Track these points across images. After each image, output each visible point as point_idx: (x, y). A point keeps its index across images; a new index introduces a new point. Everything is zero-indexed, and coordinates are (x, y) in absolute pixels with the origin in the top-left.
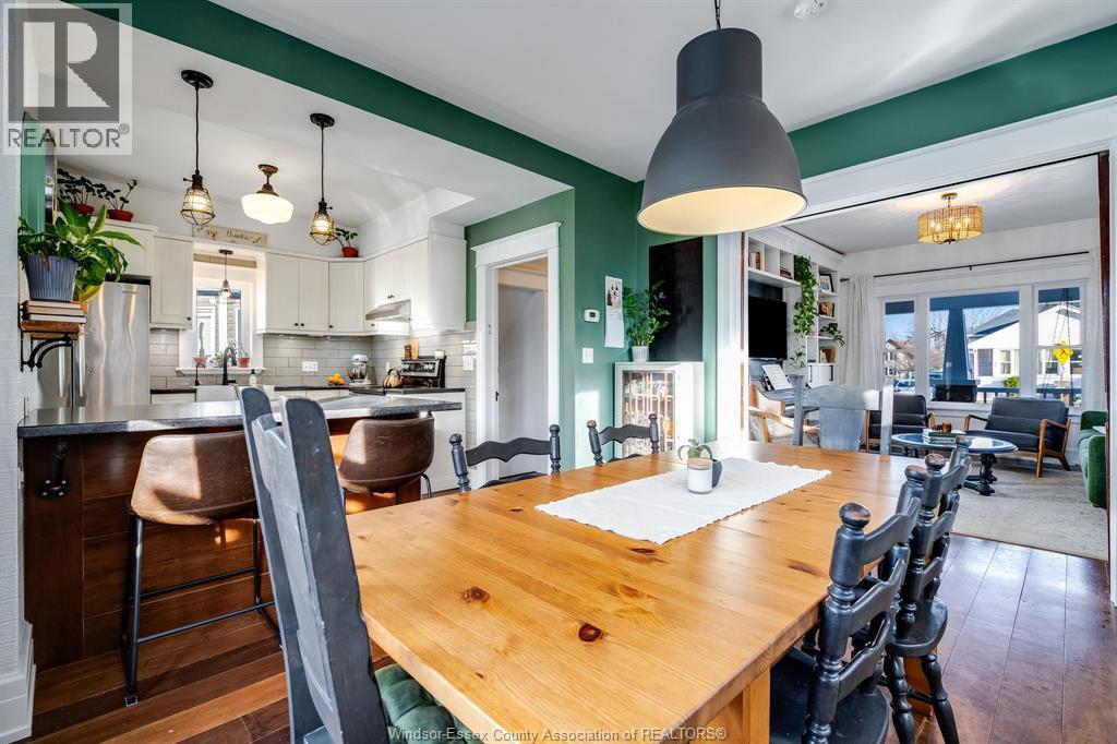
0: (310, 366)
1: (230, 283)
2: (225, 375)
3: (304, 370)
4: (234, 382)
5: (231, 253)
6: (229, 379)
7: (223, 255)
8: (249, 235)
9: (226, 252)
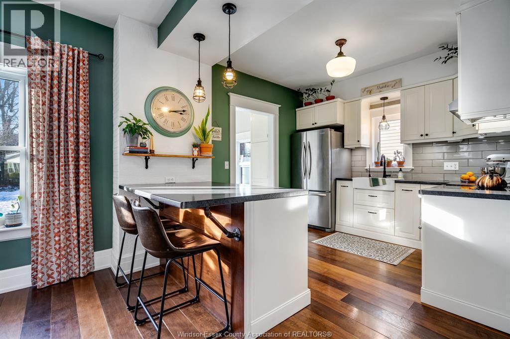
0: (451, 166)
1: (386, 116)
2: (385, 172)
3: (445, 168)
4: (390, 176)
5: (386, 98)
6: (387, 174)
7: (382, 101)
8: (389, 84)
9: (384, 99)
